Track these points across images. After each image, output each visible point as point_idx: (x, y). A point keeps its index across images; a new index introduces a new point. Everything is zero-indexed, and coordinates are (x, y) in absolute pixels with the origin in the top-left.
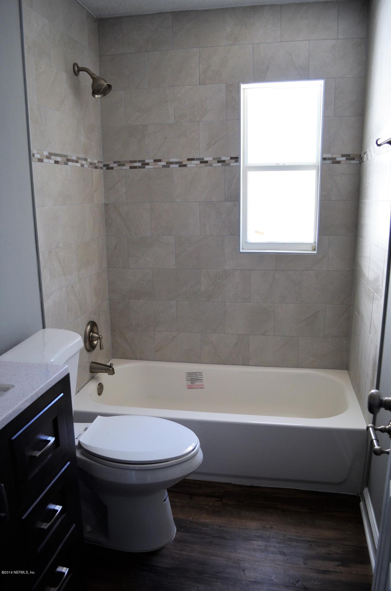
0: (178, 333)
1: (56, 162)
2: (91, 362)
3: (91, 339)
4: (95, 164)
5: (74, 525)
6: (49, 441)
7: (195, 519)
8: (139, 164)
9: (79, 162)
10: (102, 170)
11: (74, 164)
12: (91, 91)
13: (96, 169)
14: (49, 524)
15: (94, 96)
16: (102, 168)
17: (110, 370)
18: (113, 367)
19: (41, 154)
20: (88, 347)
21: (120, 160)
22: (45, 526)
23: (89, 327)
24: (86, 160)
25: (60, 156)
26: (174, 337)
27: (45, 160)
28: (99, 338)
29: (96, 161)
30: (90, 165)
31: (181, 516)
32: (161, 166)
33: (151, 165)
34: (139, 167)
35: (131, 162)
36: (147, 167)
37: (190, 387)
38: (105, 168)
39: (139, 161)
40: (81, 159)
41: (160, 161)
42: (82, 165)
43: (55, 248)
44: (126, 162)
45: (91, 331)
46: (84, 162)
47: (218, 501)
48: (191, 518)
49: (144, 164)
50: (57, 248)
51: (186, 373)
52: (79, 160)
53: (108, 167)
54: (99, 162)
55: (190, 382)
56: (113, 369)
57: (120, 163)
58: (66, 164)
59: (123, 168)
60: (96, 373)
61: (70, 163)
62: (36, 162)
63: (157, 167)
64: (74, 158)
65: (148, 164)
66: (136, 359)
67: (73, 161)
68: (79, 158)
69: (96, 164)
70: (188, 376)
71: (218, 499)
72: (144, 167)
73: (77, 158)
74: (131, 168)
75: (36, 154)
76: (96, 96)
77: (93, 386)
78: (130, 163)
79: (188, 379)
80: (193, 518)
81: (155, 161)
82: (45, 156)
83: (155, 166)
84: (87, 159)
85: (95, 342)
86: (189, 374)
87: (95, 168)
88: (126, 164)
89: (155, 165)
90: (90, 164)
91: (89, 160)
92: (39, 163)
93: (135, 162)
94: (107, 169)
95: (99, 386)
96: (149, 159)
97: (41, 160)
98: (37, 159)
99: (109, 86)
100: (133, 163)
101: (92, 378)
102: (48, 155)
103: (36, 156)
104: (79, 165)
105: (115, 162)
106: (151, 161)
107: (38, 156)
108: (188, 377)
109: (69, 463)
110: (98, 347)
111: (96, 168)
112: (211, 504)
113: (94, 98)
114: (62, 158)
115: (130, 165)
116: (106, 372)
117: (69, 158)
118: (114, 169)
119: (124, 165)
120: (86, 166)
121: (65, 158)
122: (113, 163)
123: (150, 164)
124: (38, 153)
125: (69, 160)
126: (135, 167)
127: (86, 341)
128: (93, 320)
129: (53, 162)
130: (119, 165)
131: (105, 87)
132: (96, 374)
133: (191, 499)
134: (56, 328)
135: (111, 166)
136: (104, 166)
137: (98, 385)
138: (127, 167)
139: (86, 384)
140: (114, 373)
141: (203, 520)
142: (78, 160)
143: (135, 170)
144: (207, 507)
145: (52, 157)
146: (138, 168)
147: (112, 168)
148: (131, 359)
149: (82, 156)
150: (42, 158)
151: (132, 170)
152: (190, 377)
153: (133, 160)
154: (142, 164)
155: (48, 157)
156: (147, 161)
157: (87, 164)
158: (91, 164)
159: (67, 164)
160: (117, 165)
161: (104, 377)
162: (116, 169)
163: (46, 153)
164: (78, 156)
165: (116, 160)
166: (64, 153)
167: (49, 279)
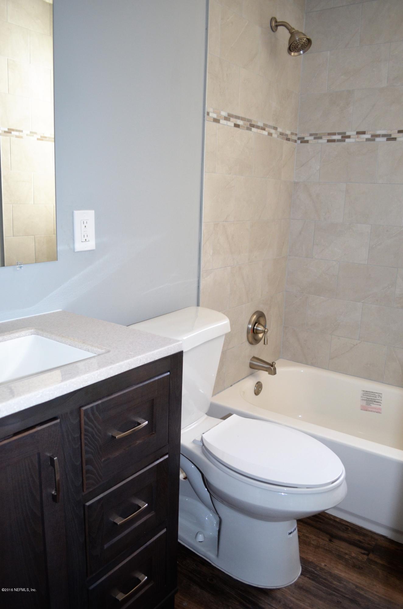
0: (360, 341)
1: (237, 126)
2: (253, 356)
3: (256, 331)
4: (287, 135)
5: (165, 530)
6: (139, 424)
7: (328, 567)
8: (338, 137)
9: (266, 130)
10: (295, 144)
11: (260, 131)
12: (287, 46)
13: (288, 142)
14: (124, 520)
15: (290, 54)
16: (295, 141)
17: (271, 369)
18: (276, 366)
19: (219, 114)
20: (251, 339)
21: (317, 133)
22: (119, 521)
23: (255, 317)
24: (275, 128)
25: (242, 119)
26: (354, 345)
27: (222, 121)
28: (264, 332)
29: (288, 132)
30: (281, 136)
31: (311, 558)
32: (365, 140)
33: (353, 138)
34: (339, 141)
35: (330, 134)
36: (347, 140)
37: (364, 409)
38: (299, 142)
39: (339, 134)
40: (270, 127)
41: (364, 133)
42: (270, 134)
43: (224, 221)
44: (324, 134)
45: (257, 322)
46: (273, 131)
47: (364, 554)
48: (323, 564)
49: (345, 137)
50: (226, 221)
51: (362, 391)
52: (267, 127)
53: (303, 141)
54: (292, 134)
55: (365, 402)
56: (275, 369)
57: (317, 135)
58: (249, 129)
59: (320, 141)
60: (257, 370)
61: (254, 129)
62: (211, 121)
63: (359, 140)
64: (260, 124)
65: (349, 137)
66: (307, 364)
67: (258, 127)
68: (267, 125)
69: (289, 136)
70: (363, 395)
71: (363, 551)
72: (344, 141)
73: (264, 124)
74: (329, 141)
75: (212, 112)
76: (293, 54)
77: (249, 384)
78: (328, 135)
79: (363, 398)
80: (325, 565)
81: (358, 133)
82: (223, 117)
83: (357, 140)
84: (277, 128)
85: (260, 335)
86: (366, 393)
87: (286, 140)
88: (323, 137)
89: (358, 138)
90: (280, 134)
91: (280, 130)
92: (215, 124)
93: (334, 134)
94: (301, 142)
95: (257, 385)
96: (351, 131)
97: (216, 121)
98: (212, 119)
99: (309, 41)
100: (331, 136)
101: (251, 374)
102: (227, 116)
103: (211, 114)
104: (265, 133)
105: (311, 135)
106: (353, 133)
107: (213, 115)
108: (365, 397)
109: (167, 456)
110: (262, 341)
111: (288, 139)
112: (353, 555)
113: (290, 55)
114: (245, 122)
115: (328, 139)
116: (267, 371)
117: (253, 123)
118: (309, 142)
119: (321, 138)
120: (275, 136)
121: (249, 123)
122: (309, 136)
123: (351, 137)
124: (214, 112)
125: (253, 126)
126: (334, 141)
127: (249, 333)
128: (262, 311)
129: (233, 125)
130: (315, 138)
131: (304, 43)
132: (257, 372)
133: (330, 541)
134: (213, 308)
135: (306, 139)
136: (299, 139)
137: (256, 383)
138: (324, 140)
139: (243, 379)
140: (275, 373)
141: (336, 572)
142: (264, 127)
143: (332, 144)
144: (347, 557)
145: (232, 119)
146: (337, 142)
147: (307, 142)
148: (301, 362)
149: (271, 123)
150: (218, 118)
151: (330, 144)
152: (366, 397)
153: (333, 132)
154: (342, 137)
155: (226, 119)
156: (348, 134)
157: (276, 134)
158: (282, 134)
159: (251, 130)
160: (313, 138)
161: (264, 376)
162: (311, 142)
163: (224, 114)
164: (265, 123)
165: (313, 132)
166: (248, 117)
167: (211, 254)
